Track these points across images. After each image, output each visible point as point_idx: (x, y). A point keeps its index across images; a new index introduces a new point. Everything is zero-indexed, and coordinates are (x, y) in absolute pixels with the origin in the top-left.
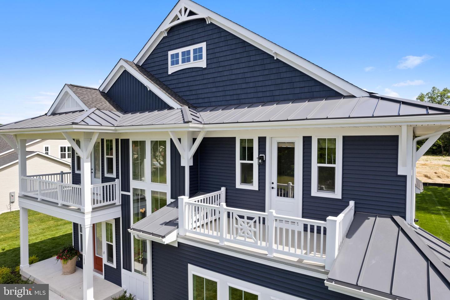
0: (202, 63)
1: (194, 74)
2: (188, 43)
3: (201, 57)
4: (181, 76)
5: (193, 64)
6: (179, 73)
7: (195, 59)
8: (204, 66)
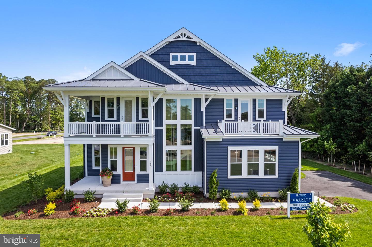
0: (194, 63)
1: (188, 68)
2: (184, 51)
3: (193, 60)
4: (179, 67)
5: (187, 62)
6: (178, 66)
7: (189, 60)
8: (195, 65)
